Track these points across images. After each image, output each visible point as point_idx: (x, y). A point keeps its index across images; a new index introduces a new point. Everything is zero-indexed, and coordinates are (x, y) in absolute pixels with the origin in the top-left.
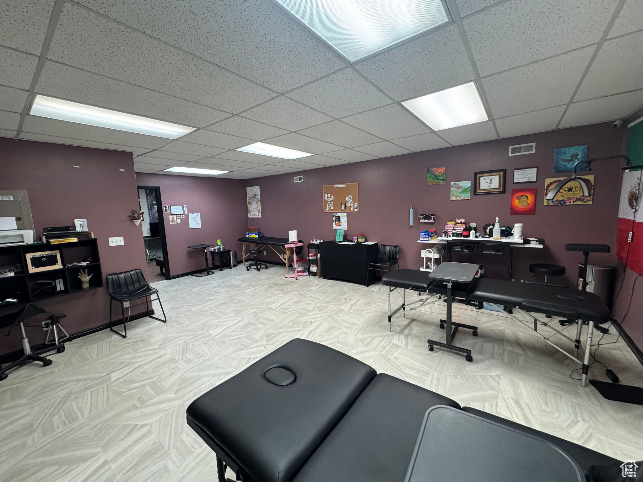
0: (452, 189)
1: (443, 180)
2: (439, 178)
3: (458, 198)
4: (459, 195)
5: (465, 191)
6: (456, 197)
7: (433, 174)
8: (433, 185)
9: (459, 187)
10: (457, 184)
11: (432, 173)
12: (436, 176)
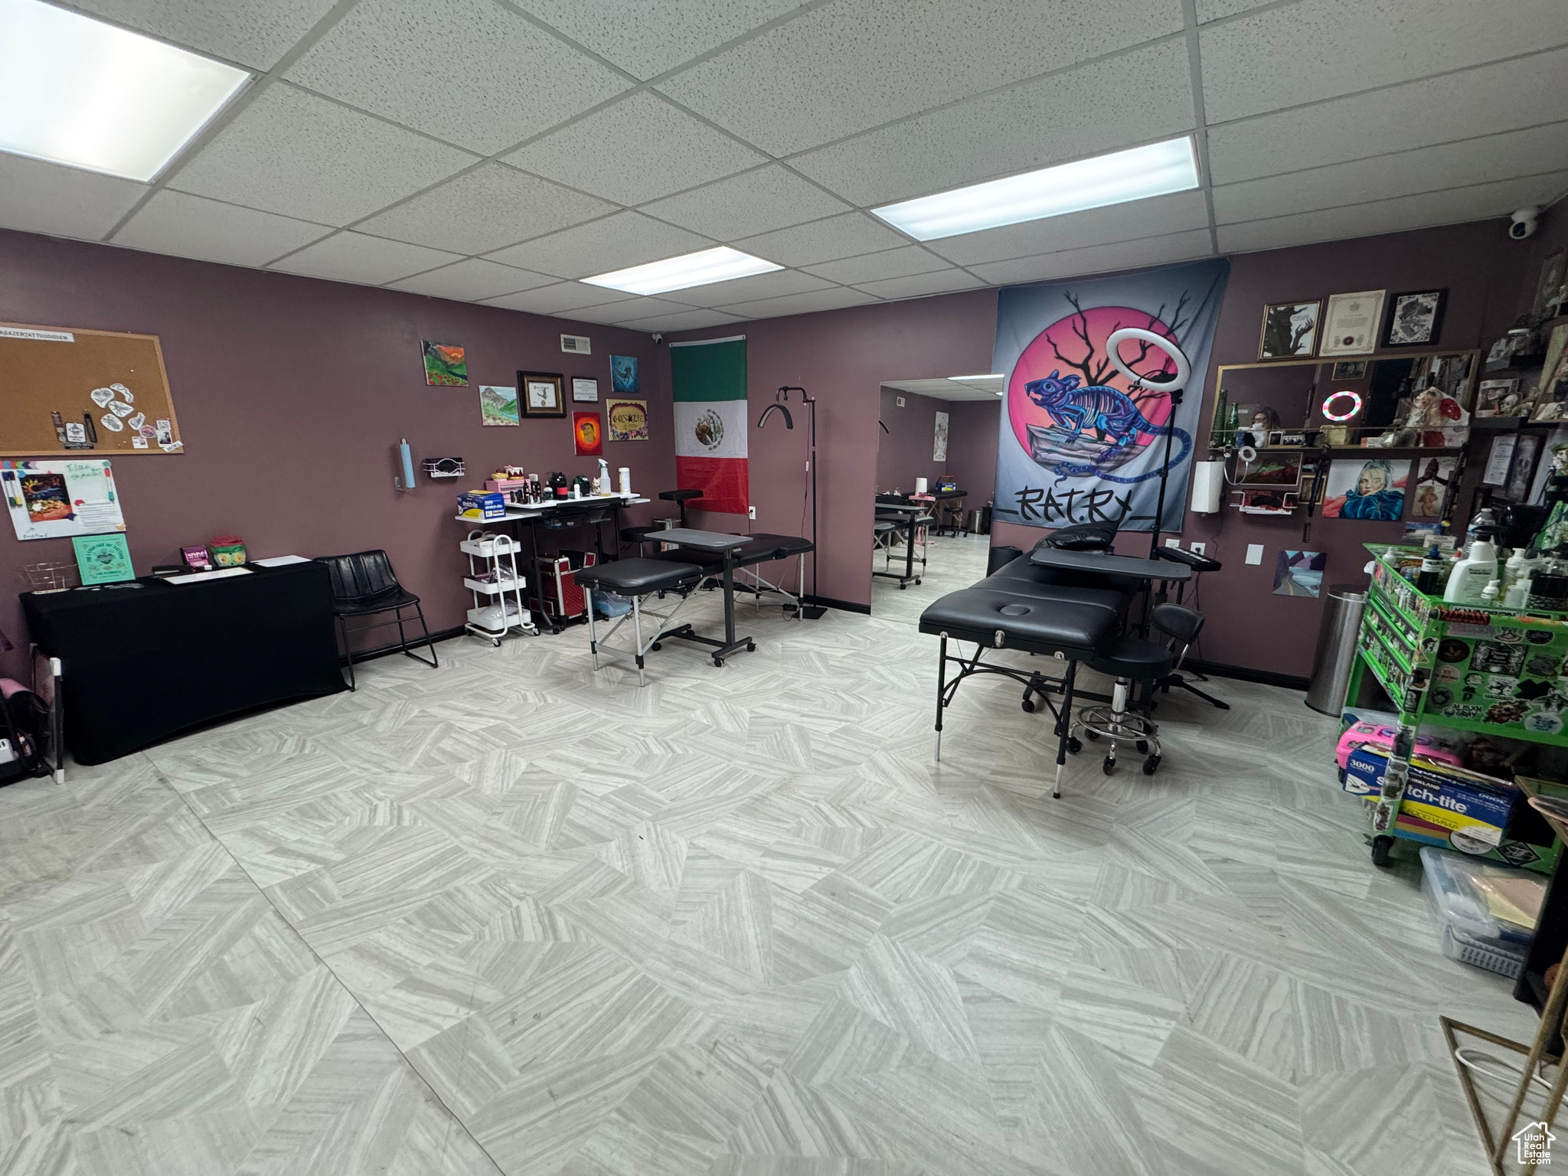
0: (484, 401)
1: (465, 377)
2: (455, 371)
3: (499, 422)
4: (498, 414)
5: (508, 407)
6: (494, 419)
7: (441, 360)
8: (442, 385)
9: (497, 399)
10: (492, 391)
11: (437, 357)
12: (445, 363)
